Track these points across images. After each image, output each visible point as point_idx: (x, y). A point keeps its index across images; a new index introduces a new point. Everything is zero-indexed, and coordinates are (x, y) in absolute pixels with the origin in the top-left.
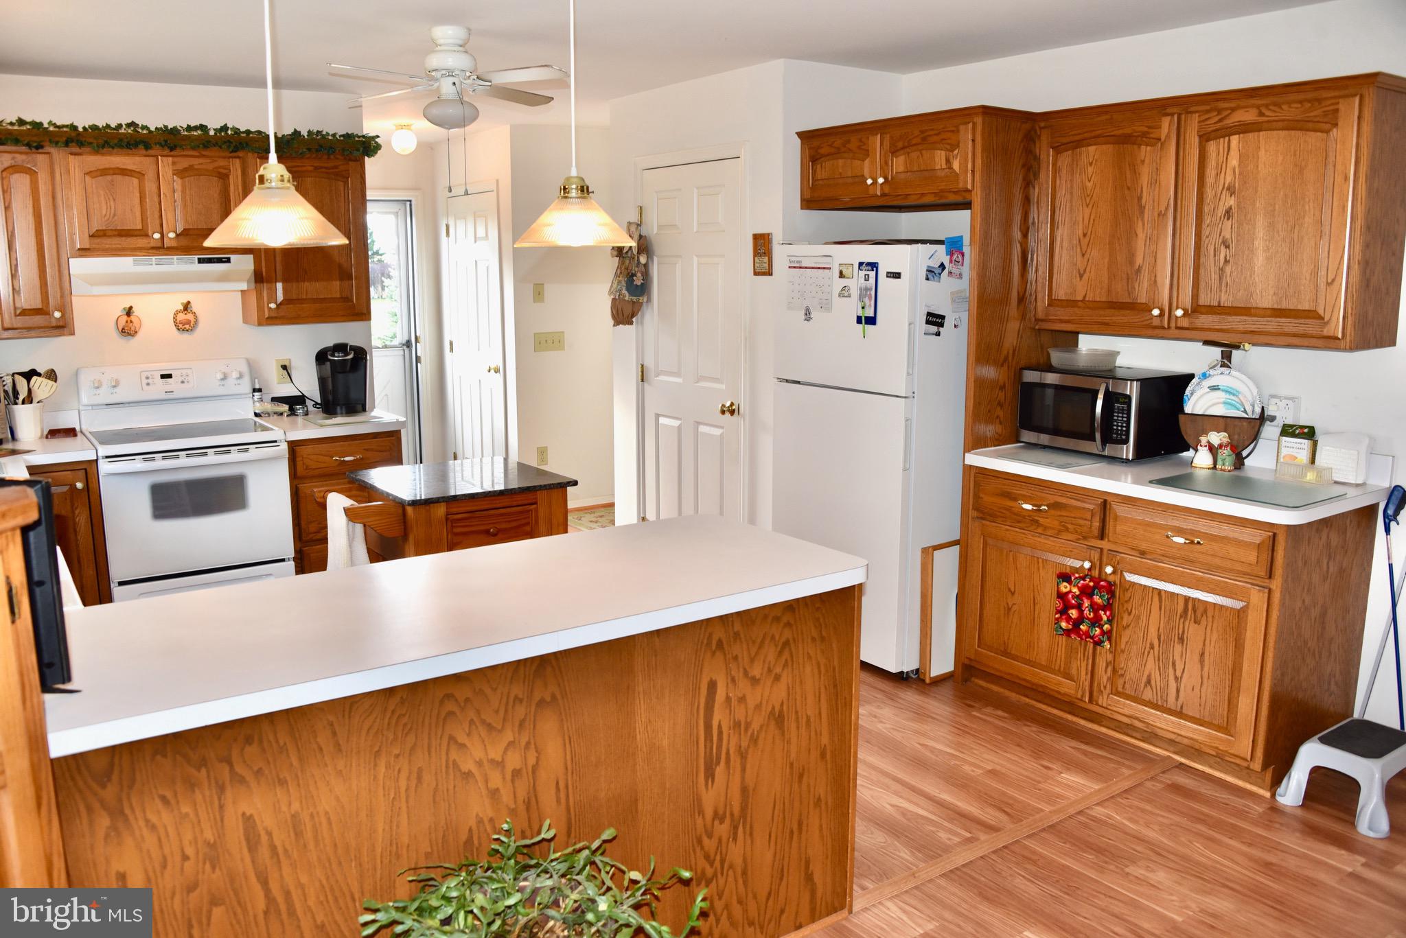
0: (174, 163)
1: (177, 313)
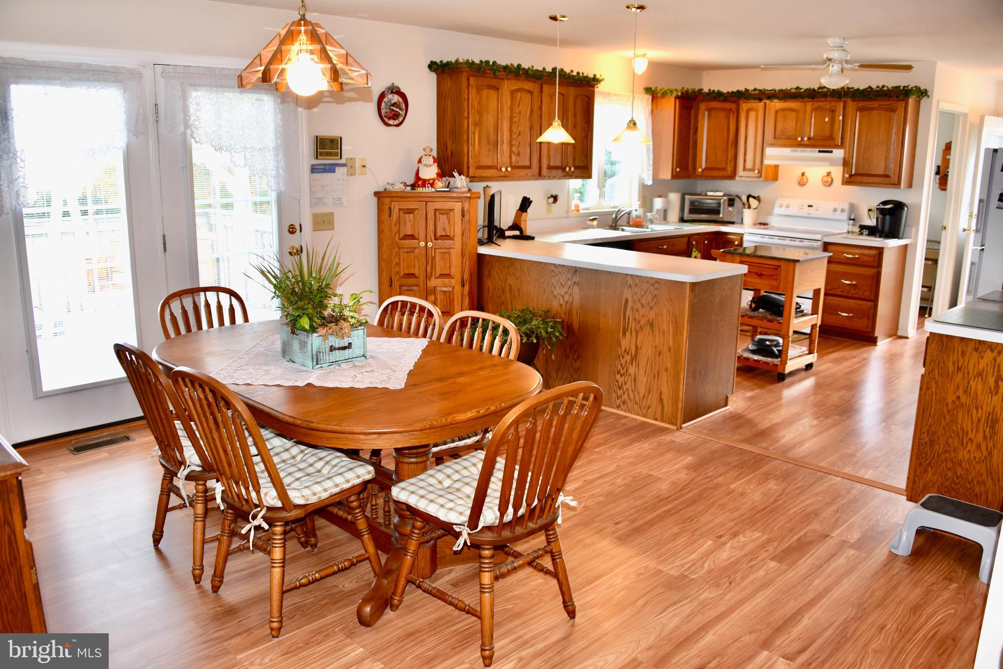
0: (813, 105)
1: (824, 176)
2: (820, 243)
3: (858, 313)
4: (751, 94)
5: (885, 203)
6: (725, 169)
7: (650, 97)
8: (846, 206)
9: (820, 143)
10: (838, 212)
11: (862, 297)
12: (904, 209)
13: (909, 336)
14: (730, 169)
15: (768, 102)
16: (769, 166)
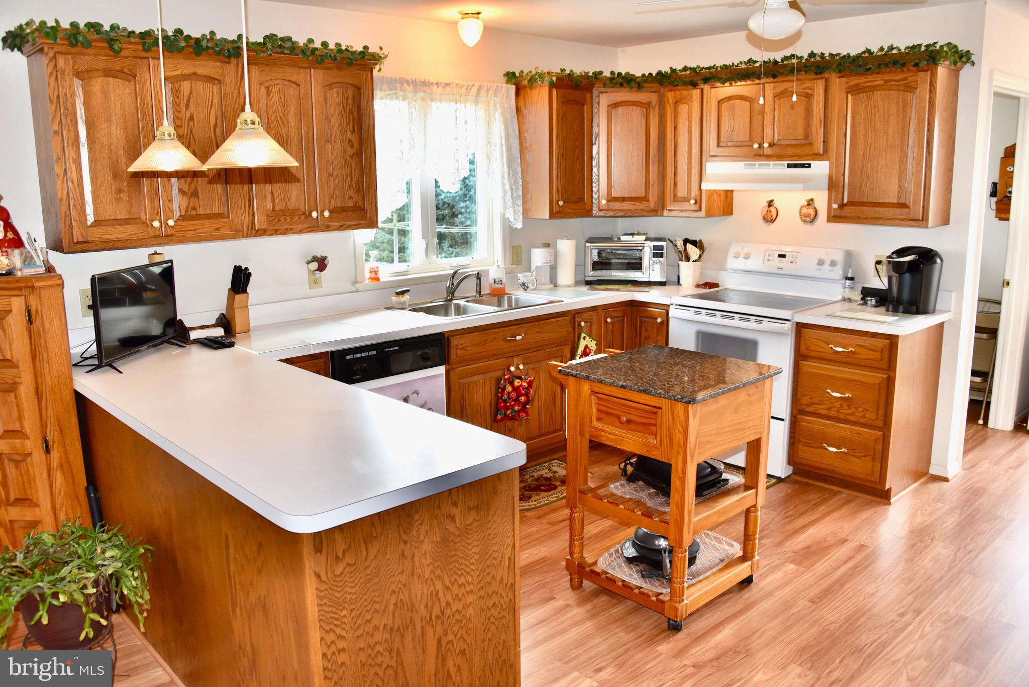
0: (774, 88)
1: (802, 207)
2: (788, 324)
3: (855, 448)
4: (680, 77)
5: (901, 252)
6: (645, 199)
7: (513, 88)
8: (839, 257)
9: (790, 151)
10: (827, 267)
11: (862, 420)
12: (935, 262)
13: (950, 478)
14: (653, 198)
15: (706, 87)
16: (712, 193)
